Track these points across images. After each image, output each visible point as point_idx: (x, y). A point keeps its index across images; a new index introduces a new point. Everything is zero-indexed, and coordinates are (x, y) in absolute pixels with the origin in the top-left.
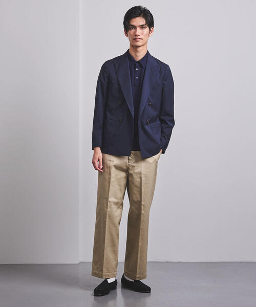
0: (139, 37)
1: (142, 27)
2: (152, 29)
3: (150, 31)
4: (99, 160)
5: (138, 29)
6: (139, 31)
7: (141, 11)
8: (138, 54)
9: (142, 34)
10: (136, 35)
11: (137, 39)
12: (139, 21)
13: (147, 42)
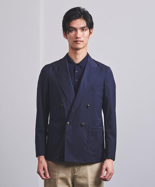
0: (80, 39)
1: (83, 29)
2: (91, 31)
3: (90, 32)
4: (44, 169)
5: (79, 31)
6: (80, 33)
7: (81, 13)
8: (78, 57)
9: (83, 36)
10: (77, 38)
11: (77, 41)
12: (80, 23)
13: (87, 45)
